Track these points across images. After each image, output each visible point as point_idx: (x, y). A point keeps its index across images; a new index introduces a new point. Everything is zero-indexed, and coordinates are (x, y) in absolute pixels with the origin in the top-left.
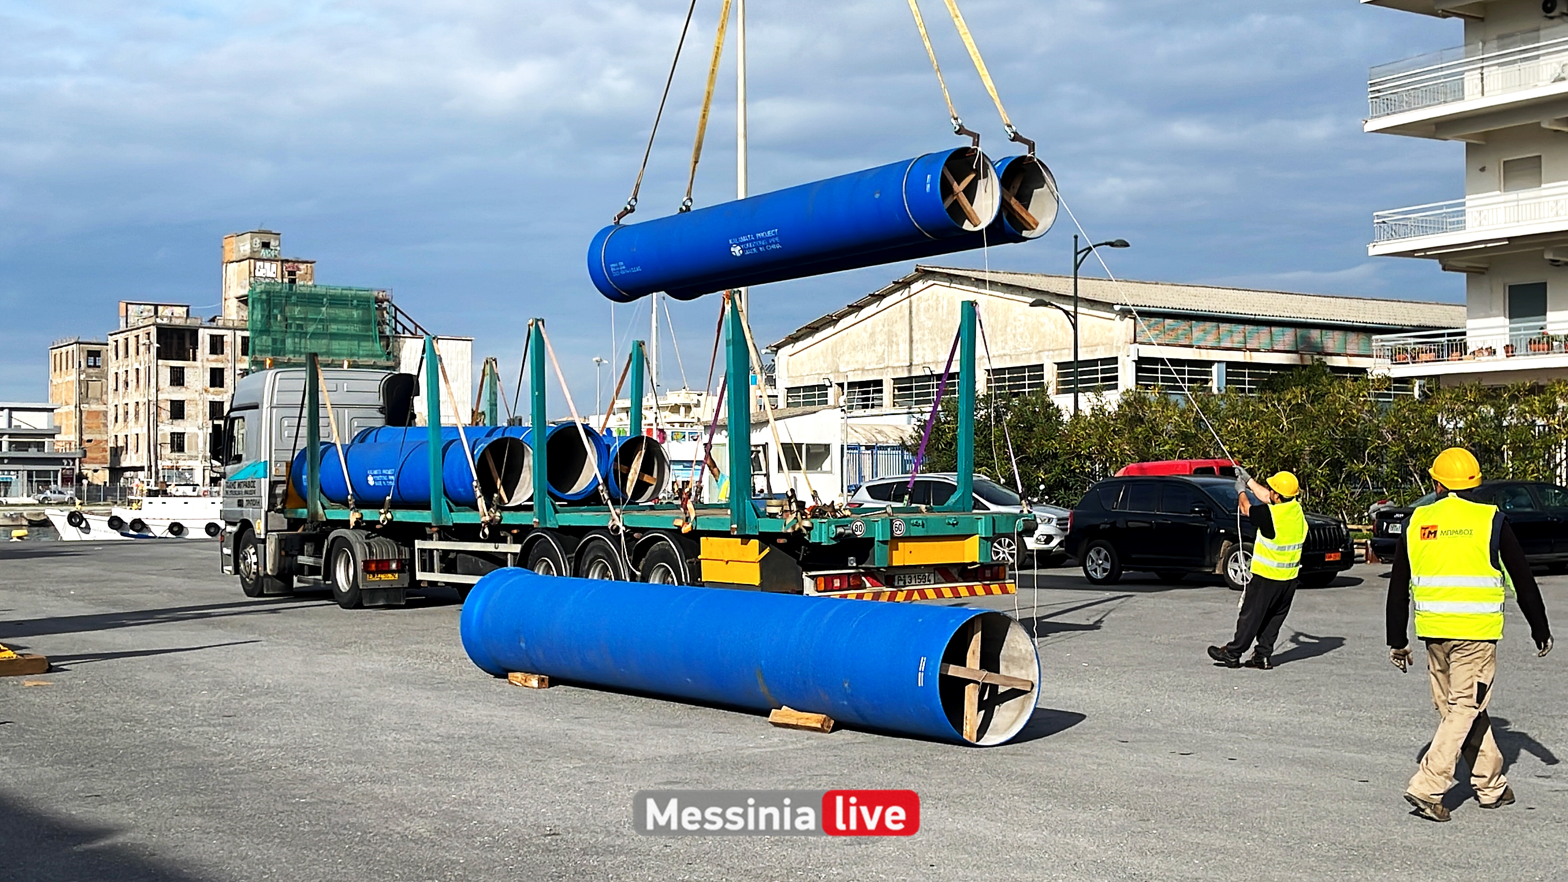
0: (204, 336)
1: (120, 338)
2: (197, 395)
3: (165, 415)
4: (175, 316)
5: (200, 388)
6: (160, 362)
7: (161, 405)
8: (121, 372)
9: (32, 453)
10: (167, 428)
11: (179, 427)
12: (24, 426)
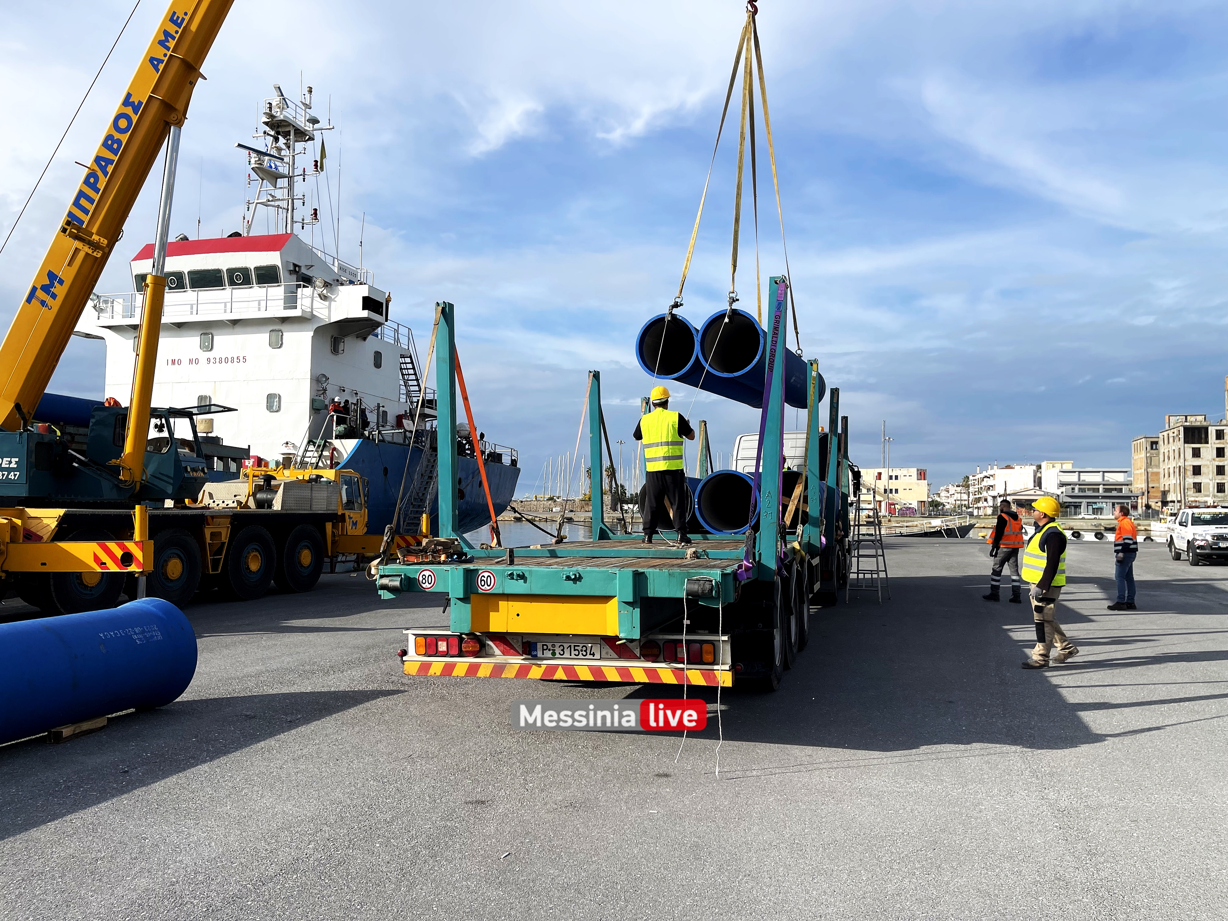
0: (1212, 431)
1: (1165, 434)
2: (1209, 463)
3: (1190, 472)
4: (1197, 420)
5: (1210, 458)
6: (1186, 445)
7: (1188, 468)
8: (1166, 451)
9: (1114, 493)
10: (1191, 480)
11: (1198, 479)
12: (1111, 480)
